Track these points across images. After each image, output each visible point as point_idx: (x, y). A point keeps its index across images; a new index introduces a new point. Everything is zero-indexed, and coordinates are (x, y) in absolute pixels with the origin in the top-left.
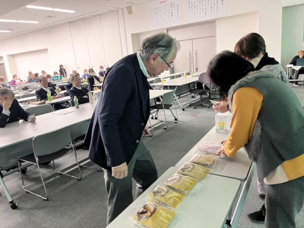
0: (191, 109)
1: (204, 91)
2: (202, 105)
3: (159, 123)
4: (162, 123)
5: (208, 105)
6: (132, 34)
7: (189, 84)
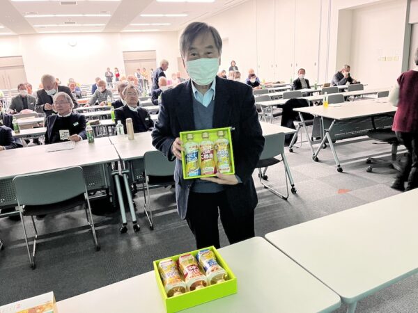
2: (392, 167)
6: (340, 11)
7: (373, 117)
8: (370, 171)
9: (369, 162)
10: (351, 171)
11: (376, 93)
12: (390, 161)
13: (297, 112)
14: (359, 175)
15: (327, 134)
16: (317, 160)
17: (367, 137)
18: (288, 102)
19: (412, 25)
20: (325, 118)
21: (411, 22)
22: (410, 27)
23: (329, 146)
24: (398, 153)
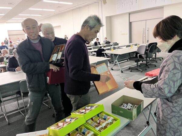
0: (129, 72)
1: (138, 60)
2: (137, 69)
5: (141, 70)
6: (106, 17)
7: (129, 53)
8: (131, 71)
9: (129, 69)
10: (125, 72)
11: (124, 46)
12: (136, 67)
13: (103, 53)
14: (128, 73)
15: (116, 60)
16: (113, 70)
17: (126, 60)
18: (98, 50)
19: (131, 23)
20: (114, 54)
21: (130, 21)
22: (130, 23)
23: (117, 64)
24: (139, 65)
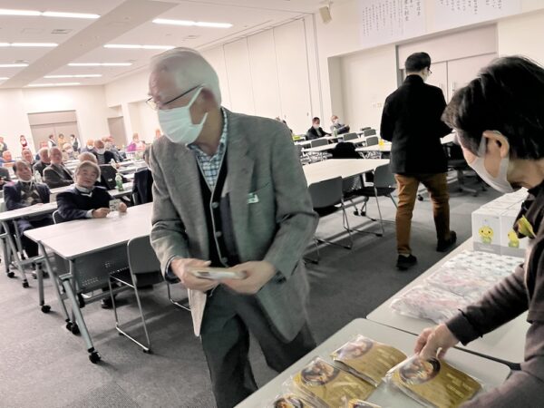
3: (368, 223)
4: (375, 223)
6: (329, 59)
21: (401, 68)
22: (401, 74)
